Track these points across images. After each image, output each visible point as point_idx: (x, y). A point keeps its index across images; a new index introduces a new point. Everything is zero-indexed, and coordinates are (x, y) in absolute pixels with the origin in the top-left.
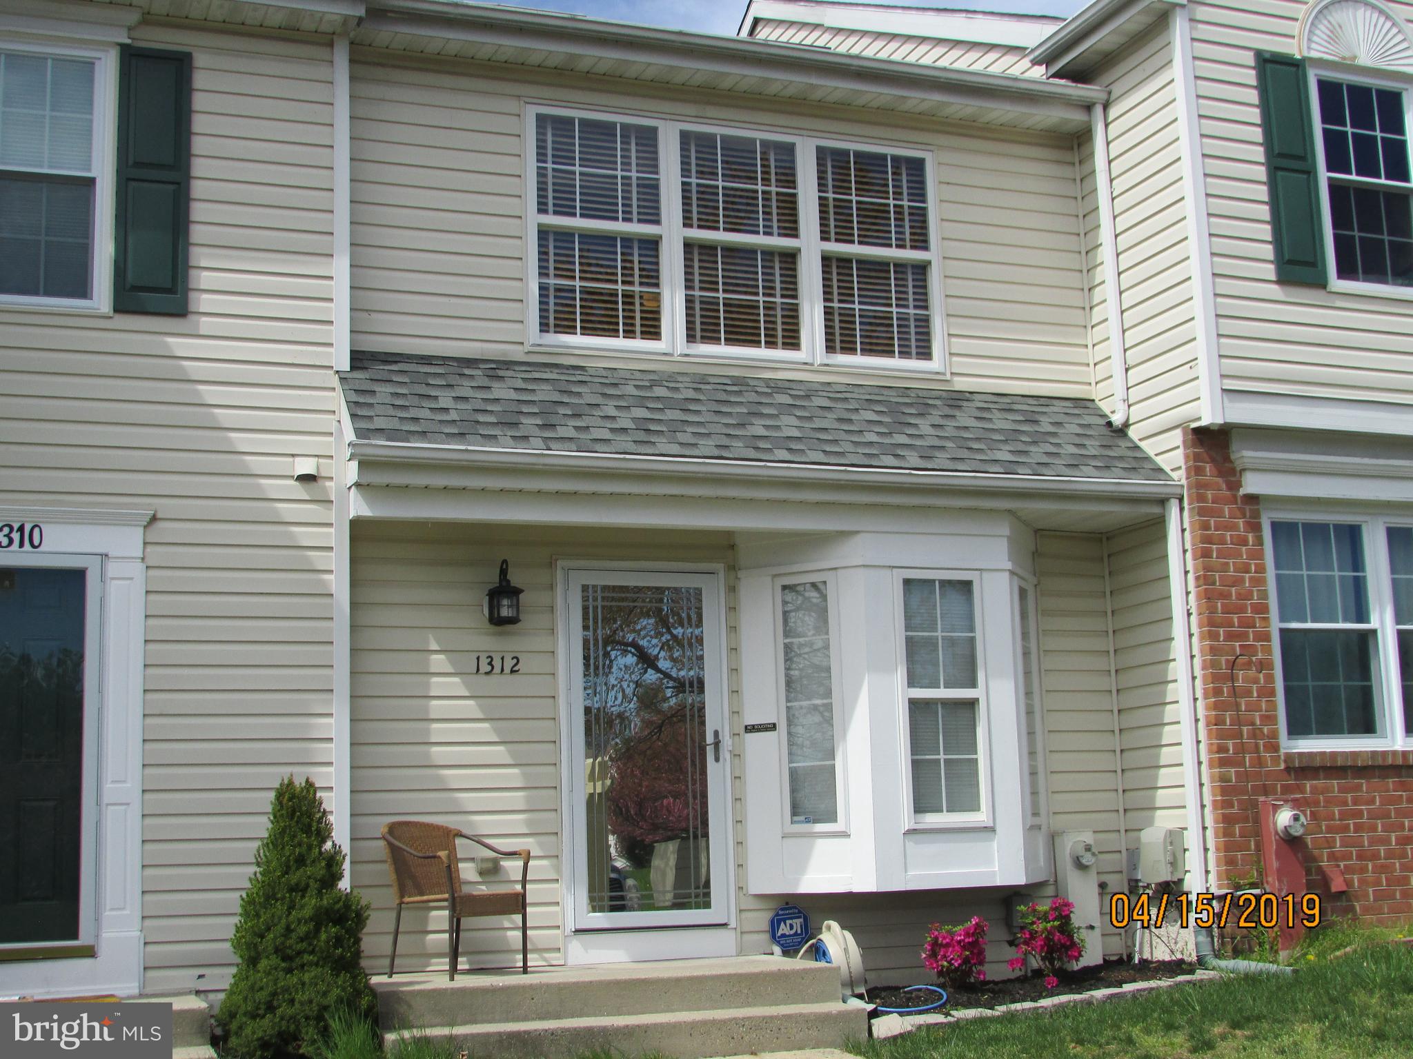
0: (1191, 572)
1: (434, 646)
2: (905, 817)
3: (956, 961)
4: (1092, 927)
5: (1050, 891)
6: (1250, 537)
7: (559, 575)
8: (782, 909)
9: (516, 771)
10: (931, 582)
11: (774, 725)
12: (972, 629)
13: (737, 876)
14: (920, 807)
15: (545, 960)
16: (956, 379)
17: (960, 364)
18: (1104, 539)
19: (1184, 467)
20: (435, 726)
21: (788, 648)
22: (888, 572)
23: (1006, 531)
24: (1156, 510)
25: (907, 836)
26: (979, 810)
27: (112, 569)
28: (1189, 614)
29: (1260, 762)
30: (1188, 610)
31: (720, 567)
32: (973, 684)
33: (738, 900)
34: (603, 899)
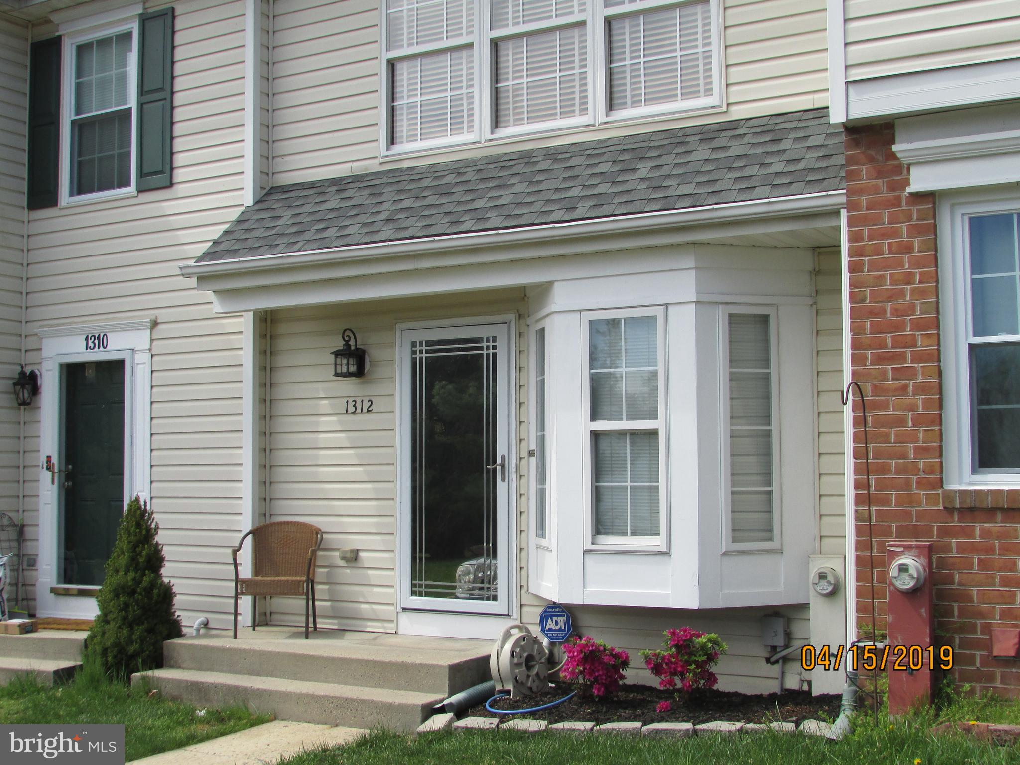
2: (585, 538)
6: (917, 242)
7: (398, 335)
8: (549, 609)
9: (368, 486)
10: (617, 322)
11: (534, 451)
12: (653, 362)
13: (519, 576)
15: (385, 628)
16: (733, 108)
20: (321, 452)
22: (577, 315)
23: (693, 264)
25: (586, 556)
26: (657, 534)
27: (137, 358)
29: (912, 500)
31: (512, 316)
32: (654, 415)
33: (520, 597)
34: (421, 586)
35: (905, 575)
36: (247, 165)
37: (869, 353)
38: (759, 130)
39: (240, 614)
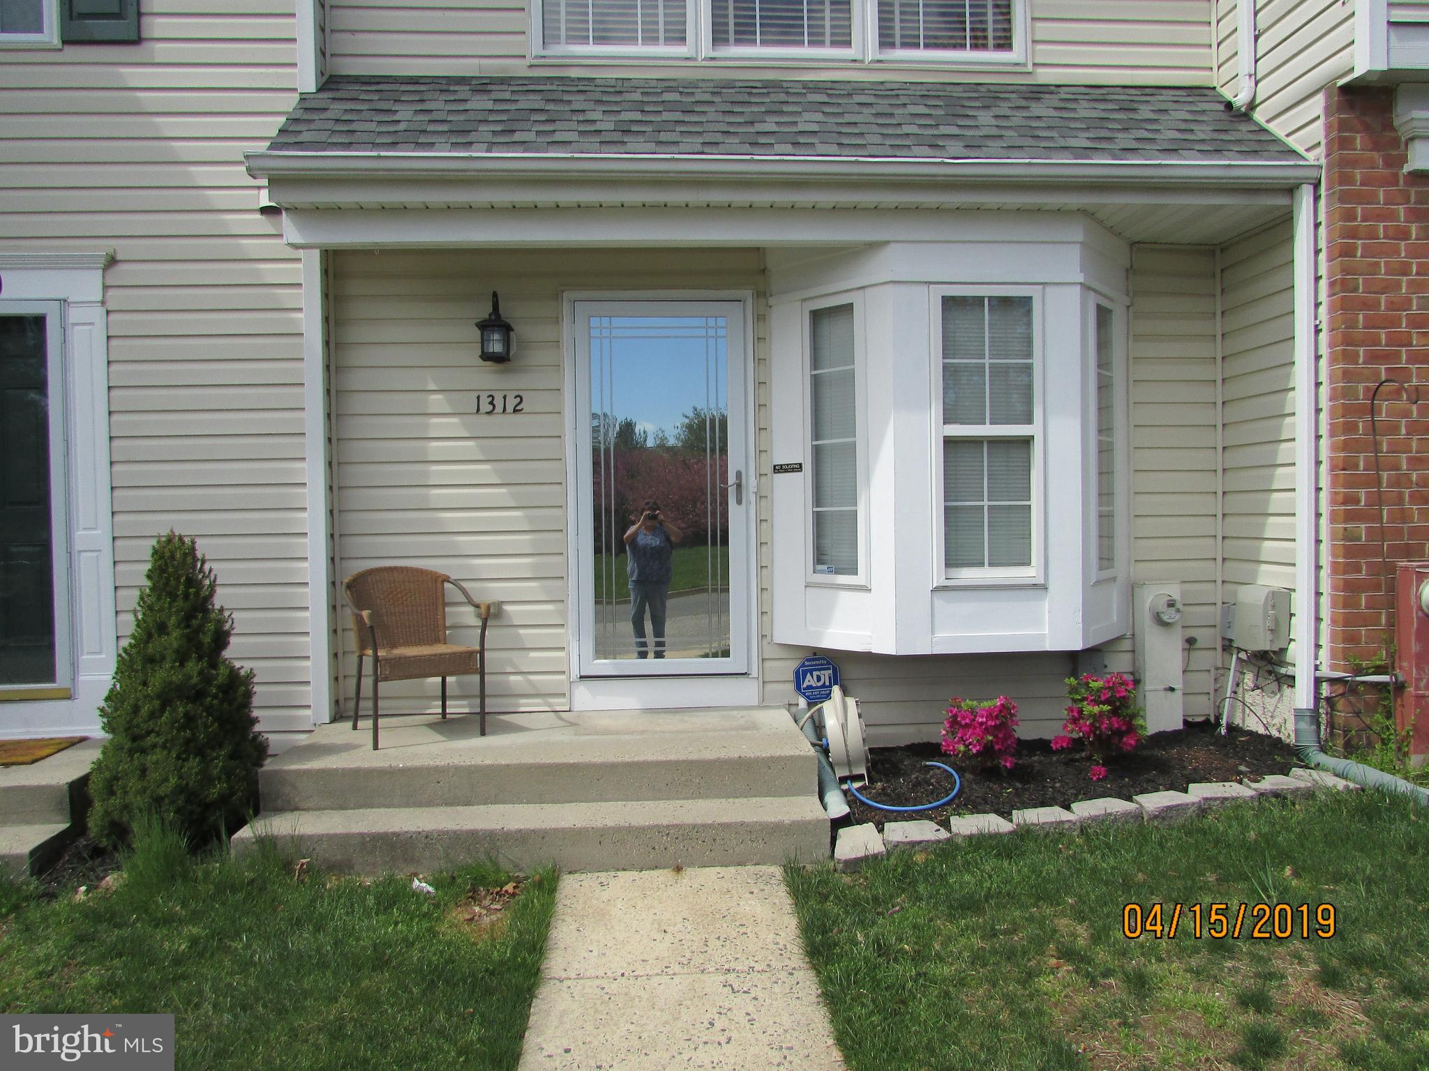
0: (1324, 277)
1: (431, 385)
2: (936, 573)
3: (975, 746)
4: (1172, 689)
5: (1126, 645)
7: (566, 308)
8: (808, 660)
9: (519, 513)
10: (979, 301)
11: (800, 465)
12: (1029, 355)
13: (761, 625)
14: (953, 560)
15: (549, 705)
16: (1040, 70)
17: (1044, 53)
18: (1218, 252)
19: (1323, 143)
20: (435, 468)
21: (816, 382)
22: (925, 288)
23: (1080, 237)
24: (1282, 201)
25: (937, 594)
26: (1029, 564)
27: (74, 314)
28: (1317, 331)
29: (1402, 515)
30: (1316, 326)
31: (747, 293)
32: (1029, 420)
33: (760, 649)
34: (609, 645)
36: (304, 28)
37: (1360, 350)
39: (309, 707)
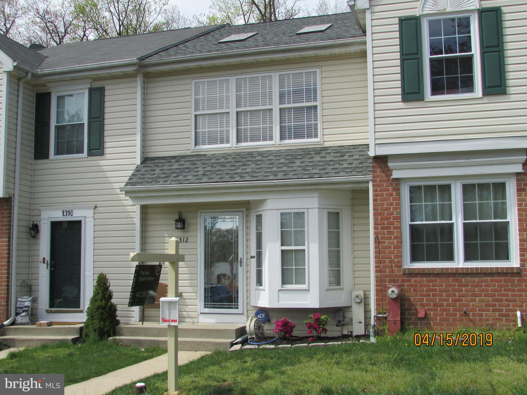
1: (166, 235)
2: (279, 286)
4: (360, 322)
6: (394, 193)
7: (199, 215)
8: (259, 311)
9: (186, 269)
10: (290, 213)
11: (255, 256)
12: (304, 227)
13: (247, 300)
14: (284, 282)
15: (193, 320)
16: (325, 143)
17: (326, 138)
21: (257, 234)
22: (276, 211)
23: (317, 195)
24: (366, 185)
25: (279, 292)
26: (304, 284)
27: (87, 220)
29: (393, 271)
31: (244, 209)
32: (304, 245)
33: (247, 307)
34: (208, 305)
35: (394, 294)
36: (138, 149)
37: (380, 226)
38: (335, 151)
39: (134, 317)
